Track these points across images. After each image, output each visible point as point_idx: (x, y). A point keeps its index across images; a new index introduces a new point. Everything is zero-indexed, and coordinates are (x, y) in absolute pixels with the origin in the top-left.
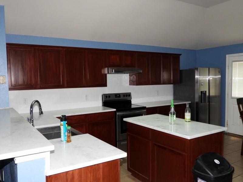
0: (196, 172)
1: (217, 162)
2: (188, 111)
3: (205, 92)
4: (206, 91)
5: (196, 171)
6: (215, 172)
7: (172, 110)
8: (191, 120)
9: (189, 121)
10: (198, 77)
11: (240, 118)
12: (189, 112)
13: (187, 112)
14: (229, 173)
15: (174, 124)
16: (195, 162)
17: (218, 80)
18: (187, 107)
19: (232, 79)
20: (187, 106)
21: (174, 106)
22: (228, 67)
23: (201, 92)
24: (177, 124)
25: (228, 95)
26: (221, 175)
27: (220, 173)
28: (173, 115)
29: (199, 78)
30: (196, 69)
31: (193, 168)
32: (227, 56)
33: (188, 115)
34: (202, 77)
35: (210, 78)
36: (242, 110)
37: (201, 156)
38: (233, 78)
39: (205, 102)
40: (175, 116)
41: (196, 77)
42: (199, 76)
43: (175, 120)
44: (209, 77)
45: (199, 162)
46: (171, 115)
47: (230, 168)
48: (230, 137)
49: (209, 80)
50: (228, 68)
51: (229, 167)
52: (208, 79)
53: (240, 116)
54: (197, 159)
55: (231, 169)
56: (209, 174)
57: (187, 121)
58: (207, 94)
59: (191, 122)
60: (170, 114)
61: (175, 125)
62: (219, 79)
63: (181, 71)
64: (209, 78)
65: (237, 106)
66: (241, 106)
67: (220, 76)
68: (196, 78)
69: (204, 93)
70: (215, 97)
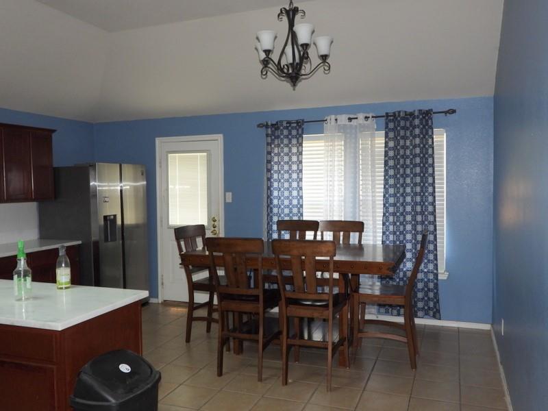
0: (78, 403)
1: (125, 368)
2: (63, 265)
3: (112, 217)
4: (115, 216)
5: (78, 400)
6: (120, 391)
7: (22, 265)
8: (72, 284)
9: (66, 288)
10: (97, 184)
11: (180, 268)
12: (66, 266)
13: (61, 266)
14: (149, 386)
15: (27, 299)
16: (77, 379)
17: (142, 190)
18: (60, 254)
19: (167, 190)
20: (62, 253)
21: (25, 256)
22: (160, 163)
23: (105, 218)
24: (35, 298)
25: (162, 221)
26: (132, 396)
27: (131, 391)
28: (25, 276)
29: (99, 186)
30: (90, 166)
31: (72, 396)
32: (158, 141)
33: (63, 274)
34: (106, 184)
35: (124, 186)
36: (184, 250)
37: (90, 362)
38: (170, 187)
39: (114, 239)
40: (29, 279)
41: (91, 184)
42: (100, 181)
43: (31, 289)
44: (121, 185)
45: (85, 377)
46: (19, 276)
47: (153, 375)
48: (168, 308)
49: (121, 191)
50: (161, 167)
51: (149, 373)
52: (119, 188)
53: (180, 264)
54: (79, 374)
55: (155, 376)
56: (107, 401)
57: (61, 288)
58: (119, 222)
59: (72, 287)
60: (15, 277)
61: (31, 301)
62: (143, 187)
63: (56, 171)
64: (121, 187)
65: (176, 243)
66: (182, 243)
67: (145, 183)
68: (91, 188)
69: (111, 220)
70: (136, 226)
